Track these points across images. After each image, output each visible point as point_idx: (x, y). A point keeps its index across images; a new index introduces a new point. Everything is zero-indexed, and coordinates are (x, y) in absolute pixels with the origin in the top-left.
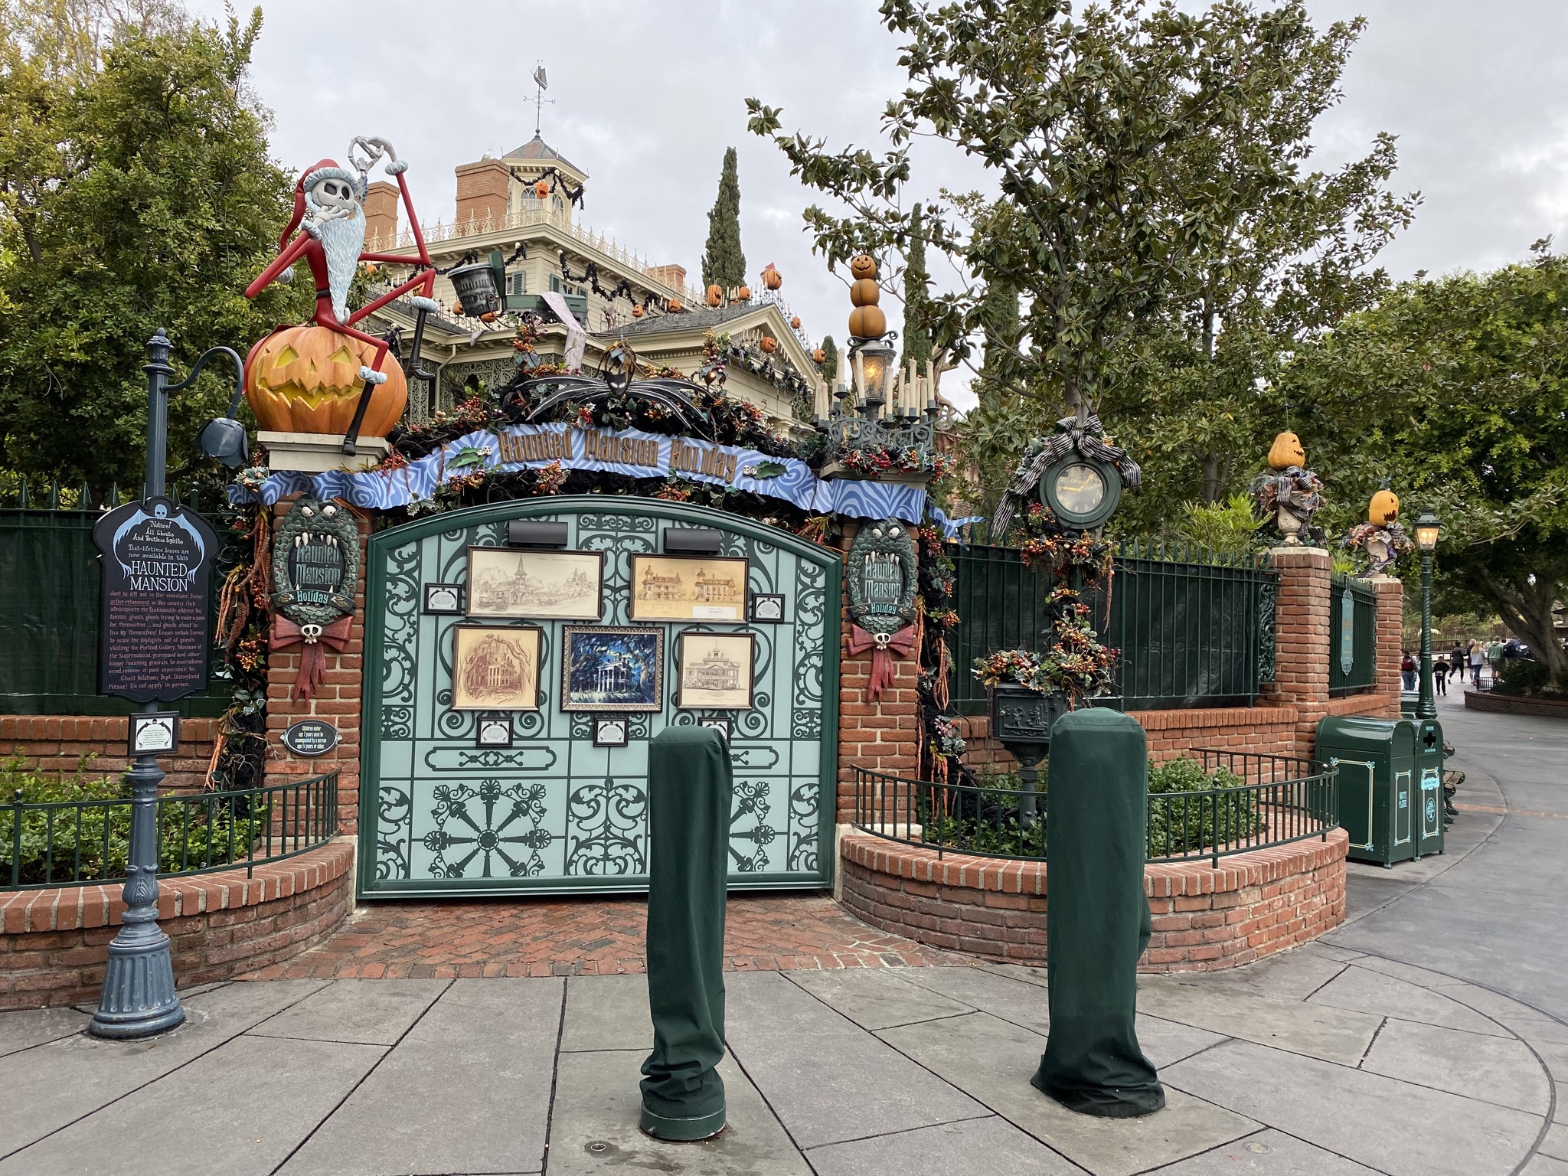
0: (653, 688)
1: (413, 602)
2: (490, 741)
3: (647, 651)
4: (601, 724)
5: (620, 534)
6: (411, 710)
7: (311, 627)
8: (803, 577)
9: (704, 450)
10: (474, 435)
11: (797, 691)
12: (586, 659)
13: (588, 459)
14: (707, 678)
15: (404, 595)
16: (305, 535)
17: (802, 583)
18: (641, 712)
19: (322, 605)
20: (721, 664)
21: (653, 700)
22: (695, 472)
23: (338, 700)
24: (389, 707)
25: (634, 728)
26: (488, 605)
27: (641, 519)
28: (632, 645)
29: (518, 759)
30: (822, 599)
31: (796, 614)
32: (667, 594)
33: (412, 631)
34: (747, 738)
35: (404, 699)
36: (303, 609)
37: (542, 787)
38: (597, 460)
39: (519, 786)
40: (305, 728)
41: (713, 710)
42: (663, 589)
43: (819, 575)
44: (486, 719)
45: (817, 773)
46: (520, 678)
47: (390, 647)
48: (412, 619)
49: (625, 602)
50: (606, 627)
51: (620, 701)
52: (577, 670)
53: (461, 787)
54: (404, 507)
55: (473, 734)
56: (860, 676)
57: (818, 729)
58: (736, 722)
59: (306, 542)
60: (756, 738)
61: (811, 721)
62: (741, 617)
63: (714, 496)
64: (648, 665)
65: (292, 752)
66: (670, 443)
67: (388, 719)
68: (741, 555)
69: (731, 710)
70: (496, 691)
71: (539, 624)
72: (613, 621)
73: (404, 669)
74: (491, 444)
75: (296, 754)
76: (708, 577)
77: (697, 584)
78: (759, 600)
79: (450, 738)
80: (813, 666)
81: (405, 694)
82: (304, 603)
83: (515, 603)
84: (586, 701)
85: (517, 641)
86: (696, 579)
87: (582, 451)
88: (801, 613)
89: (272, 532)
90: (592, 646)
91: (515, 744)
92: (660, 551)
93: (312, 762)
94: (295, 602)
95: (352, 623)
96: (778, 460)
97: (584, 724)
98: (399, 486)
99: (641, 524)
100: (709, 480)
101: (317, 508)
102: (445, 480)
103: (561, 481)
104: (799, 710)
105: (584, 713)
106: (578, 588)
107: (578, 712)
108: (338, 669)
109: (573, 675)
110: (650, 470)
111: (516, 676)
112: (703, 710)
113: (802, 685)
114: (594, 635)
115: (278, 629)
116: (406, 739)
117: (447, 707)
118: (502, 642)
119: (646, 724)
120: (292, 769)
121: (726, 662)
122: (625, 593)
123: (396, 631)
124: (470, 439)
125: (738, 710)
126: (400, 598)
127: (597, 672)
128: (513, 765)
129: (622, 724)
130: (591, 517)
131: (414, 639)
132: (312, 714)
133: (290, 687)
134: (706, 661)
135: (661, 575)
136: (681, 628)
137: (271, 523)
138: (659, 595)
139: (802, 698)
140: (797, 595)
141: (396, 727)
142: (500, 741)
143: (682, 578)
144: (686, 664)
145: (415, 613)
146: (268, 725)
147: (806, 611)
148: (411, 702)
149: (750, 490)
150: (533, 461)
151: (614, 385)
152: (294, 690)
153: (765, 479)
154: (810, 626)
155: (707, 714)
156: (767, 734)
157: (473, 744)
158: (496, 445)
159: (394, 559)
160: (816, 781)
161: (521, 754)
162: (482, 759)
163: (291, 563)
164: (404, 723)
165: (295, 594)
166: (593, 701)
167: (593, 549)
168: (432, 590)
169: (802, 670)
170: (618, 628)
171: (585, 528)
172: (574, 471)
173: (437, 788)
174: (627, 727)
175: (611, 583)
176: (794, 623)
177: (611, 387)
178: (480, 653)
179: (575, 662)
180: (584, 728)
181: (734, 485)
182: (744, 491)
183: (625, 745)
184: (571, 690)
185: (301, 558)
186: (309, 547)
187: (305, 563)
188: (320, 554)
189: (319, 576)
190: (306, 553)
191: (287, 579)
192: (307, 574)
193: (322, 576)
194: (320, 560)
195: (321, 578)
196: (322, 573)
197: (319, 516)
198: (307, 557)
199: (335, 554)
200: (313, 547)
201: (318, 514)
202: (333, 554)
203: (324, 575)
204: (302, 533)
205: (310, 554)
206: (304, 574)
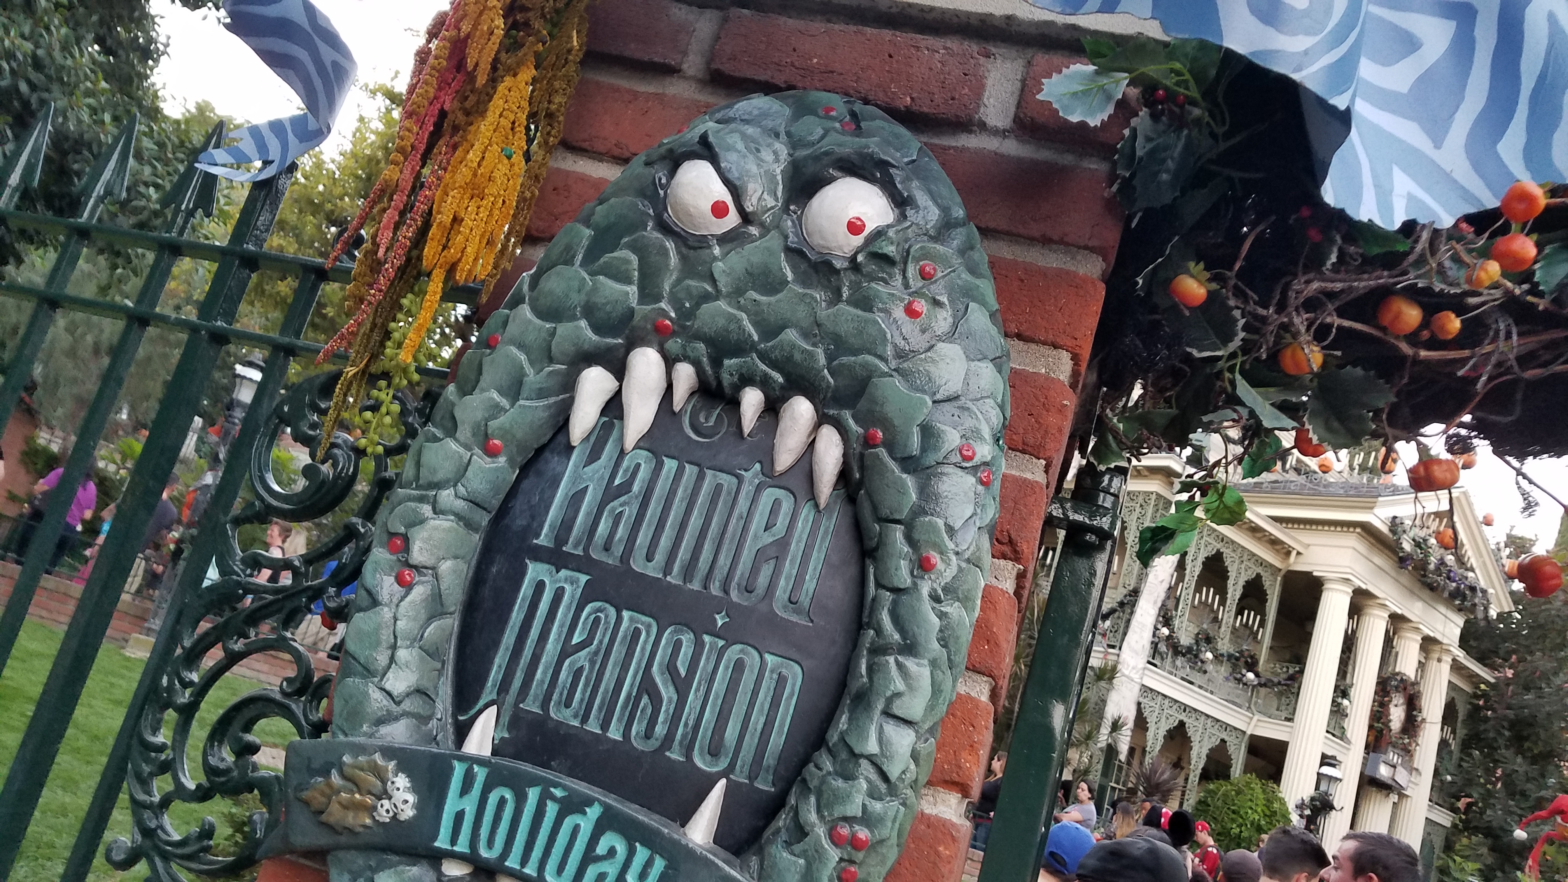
16: (647, 366)
59: (638, 420)
101: (768, 181)
163: (502, 538)
165: (434, 778)
185: (566, 525)
186: (643, 456)
187: (582, 564)
188: (695, 522)
189: (647, 686)
190: (611, 493)
191: (432, 653)
192: (566, 652)
193: (667, 692)
194: (688, 572)
195: (656, 700)
196: (671, 668)
197: (773, 240)
198: (603, 528)
199: (796, 548)
200: (670, 465)
201: (765, 229)
202: (783, 544)
203: (682, 687)
204: (630, 346)
205: (630, 512)
206: (552, 647)
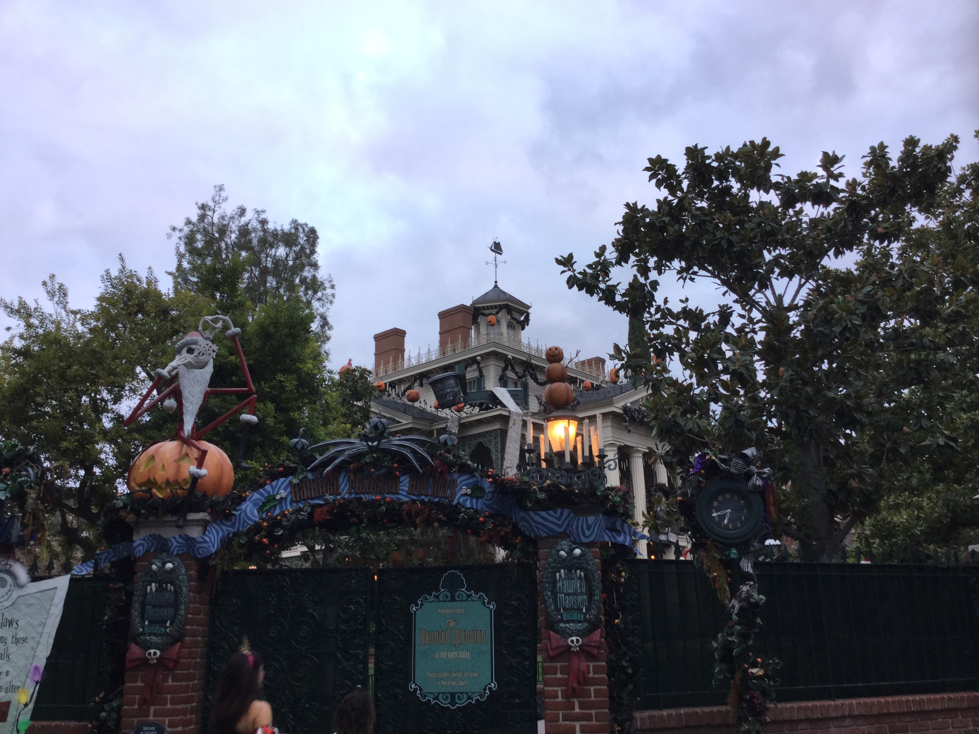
7: (152, 651)
16: (153, 585)
19: (161, 635)
23: (168, 706)
36: (147, 638)
40: (145, 728)
56: (559, 676)
59: (153, 589)
82: (150, 634)
94: (143, 633)
95: (181, 647)
101: (159, 564)
108: (170, 682)
115: (131, 654)
132: (151, 718)
133: (137, 697)
146: (122, 727)
152: (140, 699)
163: (143, 605)
165: (144, 628)
177: (368, 445)
185: (149, 602)
186: (155, 592)
187: (151, 605)
188: (161, 598)
190: (153, 598)
191: (140, 617)
192: (152, 613)
194: (161, 602)
195: (162, 615)
196: (162, 612)
197: (162, 570)
198: (153, 601)
200: (158, 593)
202: (171, 597)
204: (151, 583)
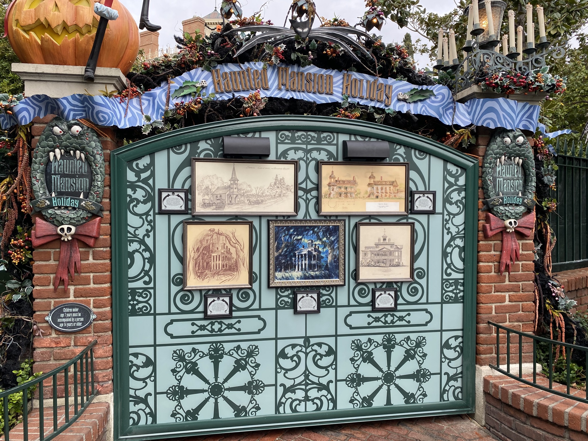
0: (337, 267)
1: (149, 205)
2: (215, 313)
3: (332, 239)
4: (299, 296)
5: (310, 147)
6: (152, 291)
7: (65, 227)
8: (449, 178)
9: (367, 81)
10: (193, 72)
11: (445, 266)
12: (286, 246)
13: (280, 89)
14: (378, 258)
15: (142, 199)
16: (57, 151)
17: (449, 182)
18: (329, 286)
19: (74, 209)
20: (388, 247)
21: (338, 276)
22: (362, 98)
23: (92, 286)
24: (134, 290)
25: (324, 298)
26: (209, 205)
27: (325, 134)
28: (321, 234)
29: (237, 326)
30: (463, 194)
31: (444, 207)
32: (346, 193)
33: (149, 228)
34: (409, 303)
35: (145, 283)
36: (58, 212)
37: (256, 347)
38: (287, 90)
39: (238, 347)
40: (66, 310)
41: (383, 283)
42: (343, 189)
43: (461, 175)
44: (212, 296)
45: (461, 327)
46: (236, 262)
47: (133, 241)
48: (150, 218)
49: (314, 200)
50: (301, 221)
51: (313, 278)
52: (280, 255)
53: (194, 350)
54: (139, 128)
55: (201, 308)
56: (493, 253)
57: (461, 294)
58: (400, 291)
59: (59, 157)
60: (416, 303)
61: (456, 288)
62: (403, 210)
63: (377, 116)
64: (333, 249)
65: (56, 330)
66: (341, 77)
67: (133, 299)
68: (402, 161)
69: (396, 283)
70: (218, 274)
71: (250, 220)
72: (305, 216)
73: (144, 259)
74: (206, 78)
75: (59, 331)
76: (378, 179)
77: (369, 185)
78: (416, 196)
79: (183, 312)
80: (457, 246)
81: (147, 279)
82: (60, 208)
83: (231, 203)
84: (287, 278)
85: (233, 234)
86: (368, 181)
87: (276, 84)
88: (448, 205)
89: (31, 150)
90: (291, 236)
91: (235, 314)
92: (340, 159)
93: (73, 336)
94: (51, 207)
95: (100, 222)
96: (425, 87)
97: (287, 296)
98: (135, 111)
99: (325, 138)
100: (372, 104)
101: (65, 128)
102: (171, 107)
103: (262, 106)
104: (447, 280)
105: (286, 288)
106: (279, 190)
107: (282, 288)
108: (91, 260)
109: (277, 258)
110: (327, 97)
111: (233, 261)
112: (375, 283)
113: (449, 261)
114: (292, 227)
115: (38, 230)
116: (148, 314)
117: (179, 288)
118: (221, 234)
119: (333, 295)
120: (57, 343)
121: (392, 245)
122: (314, 193)
123: (137, 229)
124: (190, 75)
125: (402, 283)
126: (138, 202)
127: (295, 256)
128: (233, 331)
129: (315, 296)
130: (287, 133)
131: (151, 234)
132: (72, 298)
133: (52, 276)
134: (377, 245)
135: (342, 178)
136: (357, 220)
137: (29, 142)
138: (340, 195)
139: (449, 271)
140: (444, 192)
141: (140, 305)
142: (222, 312)
143: (357, 180)
144: (362, 248)
145: (151, 213)
146: (35, 309)
147: (451, 203)
148: (152, 285)
149: (404, 111)
150: (239, 91)
151: (299, 30)
152: (55, 279)
153: (415, 102)
154: (455, 215)
155: (378, 286)
156: (424, 300)
157: (201, 316)
158: (210, 80)
159: (132, 169)
160: (460, 333)
161: (239, 322)
162: (209, 327)
163: (47, 174)
164: (146, 302)
165: (50, 200)
166: (293, 279)
167: (289, 159)
168: (164, 195)
169: (449, 250)
170: (311, 221)
171: (283, 143)
172: (271, 99)
173: (175, 352)
174: (319, 297)
175: (303, 186)
176: (443, 214)
177: (297, 32)
178: (205, 244)
179: (278, 248)
180: (286, 299)
181: (391, 107)
182: (399, 112)
183: (318, 311)
184: (276, 270)
185: (55, 170)
186: (61, 160)
187: (59, 174)
188: (71, 166)
189: (71, 185)
190: (59, 166)
191: (44, 188)
192: (61, 184)
193: (74, 185)
194: (72, 172)
195: (73, 186)
196: (73, 182)
197: (68, 134)
198: (60, 170)
199: (83, 166)
200: (65, 161)
201: (67, 133)
202: (82, 166)
203: (75, 184)
204: (55, 149)
205: (62, 167)
206: (59, 184)
